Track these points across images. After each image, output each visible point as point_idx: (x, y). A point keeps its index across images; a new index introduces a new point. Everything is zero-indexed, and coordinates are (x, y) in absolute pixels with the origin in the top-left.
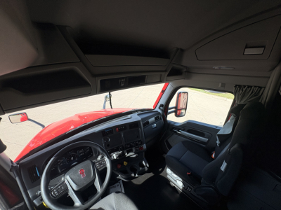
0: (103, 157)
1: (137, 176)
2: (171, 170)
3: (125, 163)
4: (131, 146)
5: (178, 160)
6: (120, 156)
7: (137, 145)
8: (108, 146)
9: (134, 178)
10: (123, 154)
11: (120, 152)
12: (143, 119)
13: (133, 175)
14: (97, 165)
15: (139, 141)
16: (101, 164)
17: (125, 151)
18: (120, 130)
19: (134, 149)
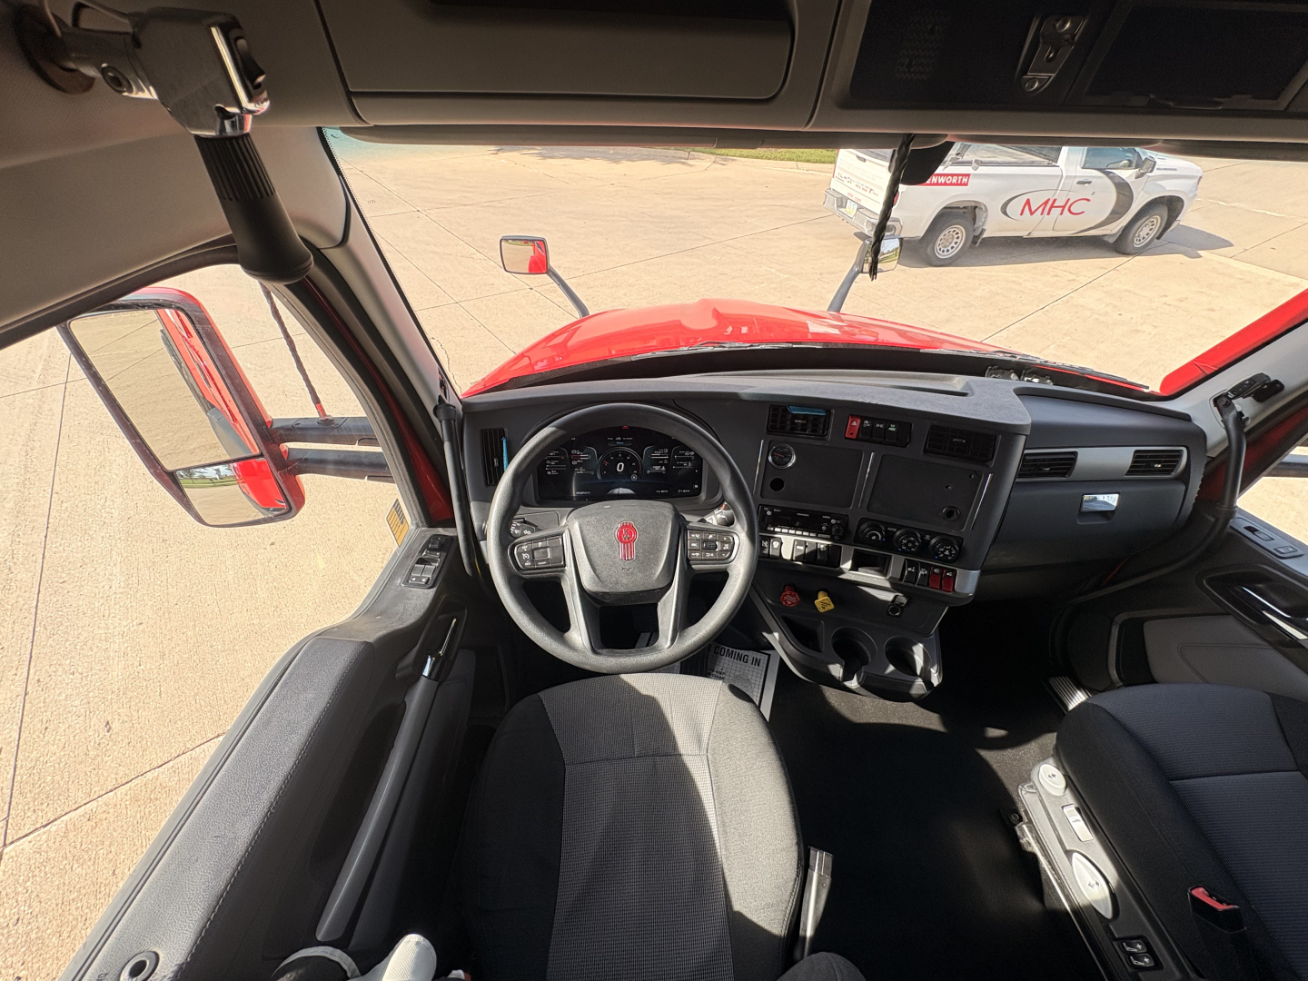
0: (729, 522)
1: (853, 684)
2: (1070, 784)
3: (823, 602)
4: (890, 544)
5: (1165, 773)
6: (810, 557)
7: (925, 550)
8: (777, 485)
9: (838, 685)
10: (832, 557)
11: (823, 544)
12: (1041, 432)
13: (837, 670)
14: (693, 540)
15: (946, 540)
16: (710, 546)
17: (848, 550)
18: (868, 436)
19: (897, 563)
